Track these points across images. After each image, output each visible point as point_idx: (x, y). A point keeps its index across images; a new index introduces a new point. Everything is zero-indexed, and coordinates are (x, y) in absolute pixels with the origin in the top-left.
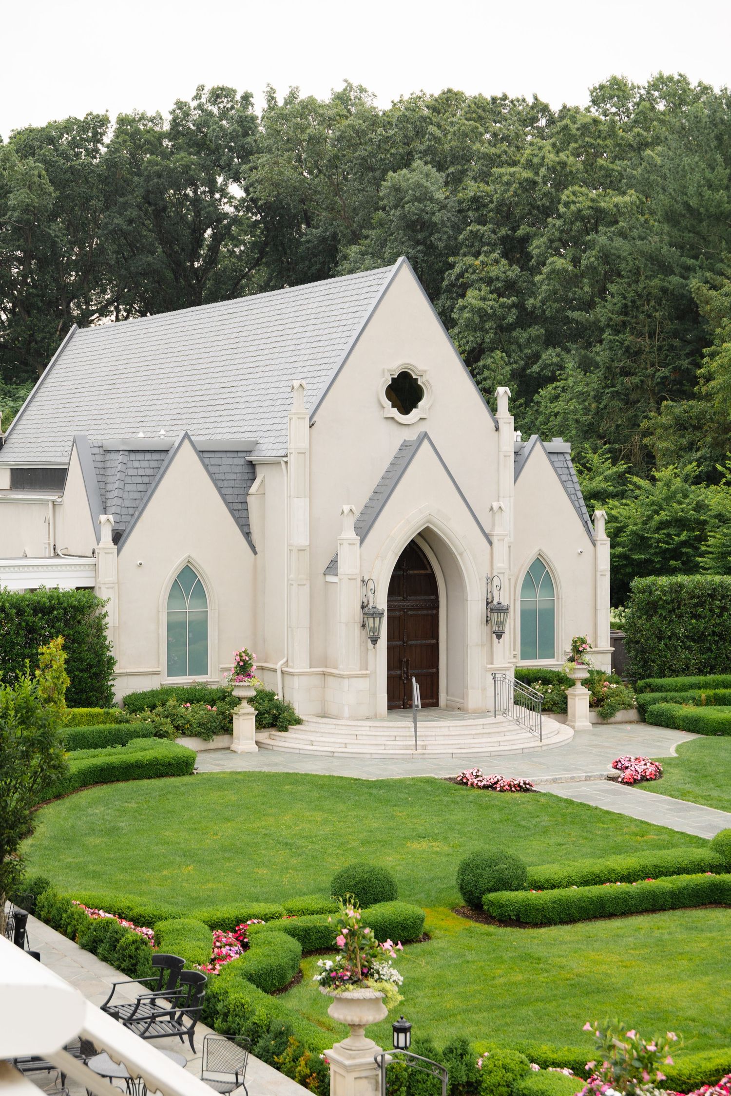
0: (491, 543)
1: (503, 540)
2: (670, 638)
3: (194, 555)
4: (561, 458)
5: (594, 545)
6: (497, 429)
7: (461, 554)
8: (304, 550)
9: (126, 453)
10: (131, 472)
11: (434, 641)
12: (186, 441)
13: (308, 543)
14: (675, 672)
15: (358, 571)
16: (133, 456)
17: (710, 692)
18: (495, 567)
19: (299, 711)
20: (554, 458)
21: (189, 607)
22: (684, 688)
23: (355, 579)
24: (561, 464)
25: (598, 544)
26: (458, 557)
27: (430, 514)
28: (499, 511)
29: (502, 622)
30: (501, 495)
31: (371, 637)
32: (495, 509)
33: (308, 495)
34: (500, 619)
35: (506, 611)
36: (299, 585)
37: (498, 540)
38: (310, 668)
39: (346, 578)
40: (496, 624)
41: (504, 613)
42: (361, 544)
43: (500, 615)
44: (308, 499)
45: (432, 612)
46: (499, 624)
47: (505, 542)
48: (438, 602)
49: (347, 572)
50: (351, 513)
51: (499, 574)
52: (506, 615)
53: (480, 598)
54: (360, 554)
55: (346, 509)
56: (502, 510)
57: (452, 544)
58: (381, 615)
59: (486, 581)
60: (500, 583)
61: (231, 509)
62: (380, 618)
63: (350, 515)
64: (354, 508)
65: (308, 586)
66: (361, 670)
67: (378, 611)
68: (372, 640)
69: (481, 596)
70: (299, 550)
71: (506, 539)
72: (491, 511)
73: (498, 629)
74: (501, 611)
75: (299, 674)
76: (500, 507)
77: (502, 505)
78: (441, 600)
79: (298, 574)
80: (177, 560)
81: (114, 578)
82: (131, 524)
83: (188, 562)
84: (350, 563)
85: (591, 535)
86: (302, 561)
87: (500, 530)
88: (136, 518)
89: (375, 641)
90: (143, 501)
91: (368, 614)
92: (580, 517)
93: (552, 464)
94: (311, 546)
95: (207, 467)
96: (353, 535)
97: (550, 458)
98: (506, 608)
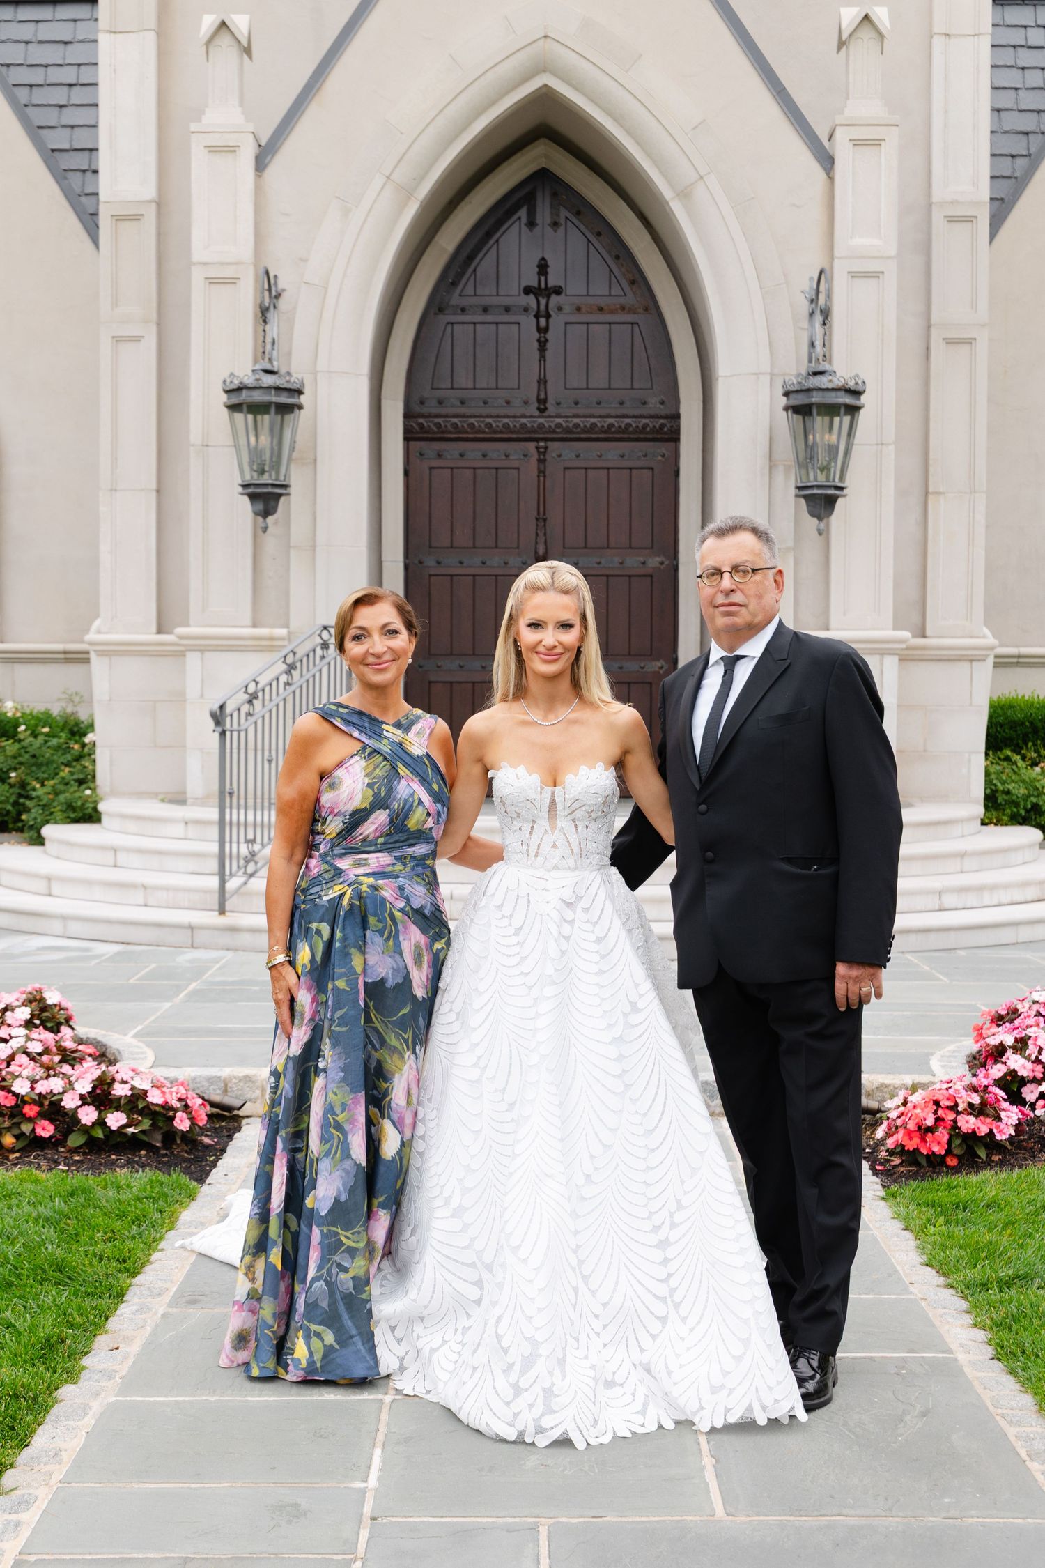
0: (827, 161)
1: (877, 143)
7: (685, 194)
8: (136, 218)
11: (654, 562)
13: (150, 192)
15: (245, 251)
18: (840, 251)
23: (233, 281)
26: (678, 209)
27: (546, 37)
28: (866, 34)
29: (832, 450)
30: (936, 30)
31: (245, 486)
32: (847, 28)
33: (152, 23)
34: (825, 433)
35: (849, 400)
36: (118, 340)
37: (857, 143)
38: (159, 632)
39: (197, 277)
40: (807, 455)
41: (831, 410)
42: (261, 164)
43: (819, 421)
44: (151, 37)
45: (664, 448)
46: (822, 457)
47: (890, 151)
48: (676, 417)
49: (198, 254)
50: (224, 40)
51: (854, 275)
52: (847, 419)
53: (766, 368)
54: (258, 190)
55: (208, 22)
56: (881, 36)
57: (649, 155)
58: (284, 399)
59: (805, 307)
60: (829, 296)
61: (51, 155)
62: (285, 409)
63: (226, 51)
64: (240, 23)
65: (150, 342)
66: (254, 626)
67: (268, 380)
68: (253, 497)
69: (772, 365)
70: (119, 219)
71: (892, 138)
72: (841, 44)
73: (821, 479)
74: (816, 398)
75: (112, 651)
76: (866, 17)
77: (881, 15)
78: (683, 411)
79: (115, 303)
84: (217, 220)
86: (125, 255)
87: (865, 107)
89: (266, 498)
91: (239, 398)
94: (162, 205)
96: (225, 114)
98: (854, 391)
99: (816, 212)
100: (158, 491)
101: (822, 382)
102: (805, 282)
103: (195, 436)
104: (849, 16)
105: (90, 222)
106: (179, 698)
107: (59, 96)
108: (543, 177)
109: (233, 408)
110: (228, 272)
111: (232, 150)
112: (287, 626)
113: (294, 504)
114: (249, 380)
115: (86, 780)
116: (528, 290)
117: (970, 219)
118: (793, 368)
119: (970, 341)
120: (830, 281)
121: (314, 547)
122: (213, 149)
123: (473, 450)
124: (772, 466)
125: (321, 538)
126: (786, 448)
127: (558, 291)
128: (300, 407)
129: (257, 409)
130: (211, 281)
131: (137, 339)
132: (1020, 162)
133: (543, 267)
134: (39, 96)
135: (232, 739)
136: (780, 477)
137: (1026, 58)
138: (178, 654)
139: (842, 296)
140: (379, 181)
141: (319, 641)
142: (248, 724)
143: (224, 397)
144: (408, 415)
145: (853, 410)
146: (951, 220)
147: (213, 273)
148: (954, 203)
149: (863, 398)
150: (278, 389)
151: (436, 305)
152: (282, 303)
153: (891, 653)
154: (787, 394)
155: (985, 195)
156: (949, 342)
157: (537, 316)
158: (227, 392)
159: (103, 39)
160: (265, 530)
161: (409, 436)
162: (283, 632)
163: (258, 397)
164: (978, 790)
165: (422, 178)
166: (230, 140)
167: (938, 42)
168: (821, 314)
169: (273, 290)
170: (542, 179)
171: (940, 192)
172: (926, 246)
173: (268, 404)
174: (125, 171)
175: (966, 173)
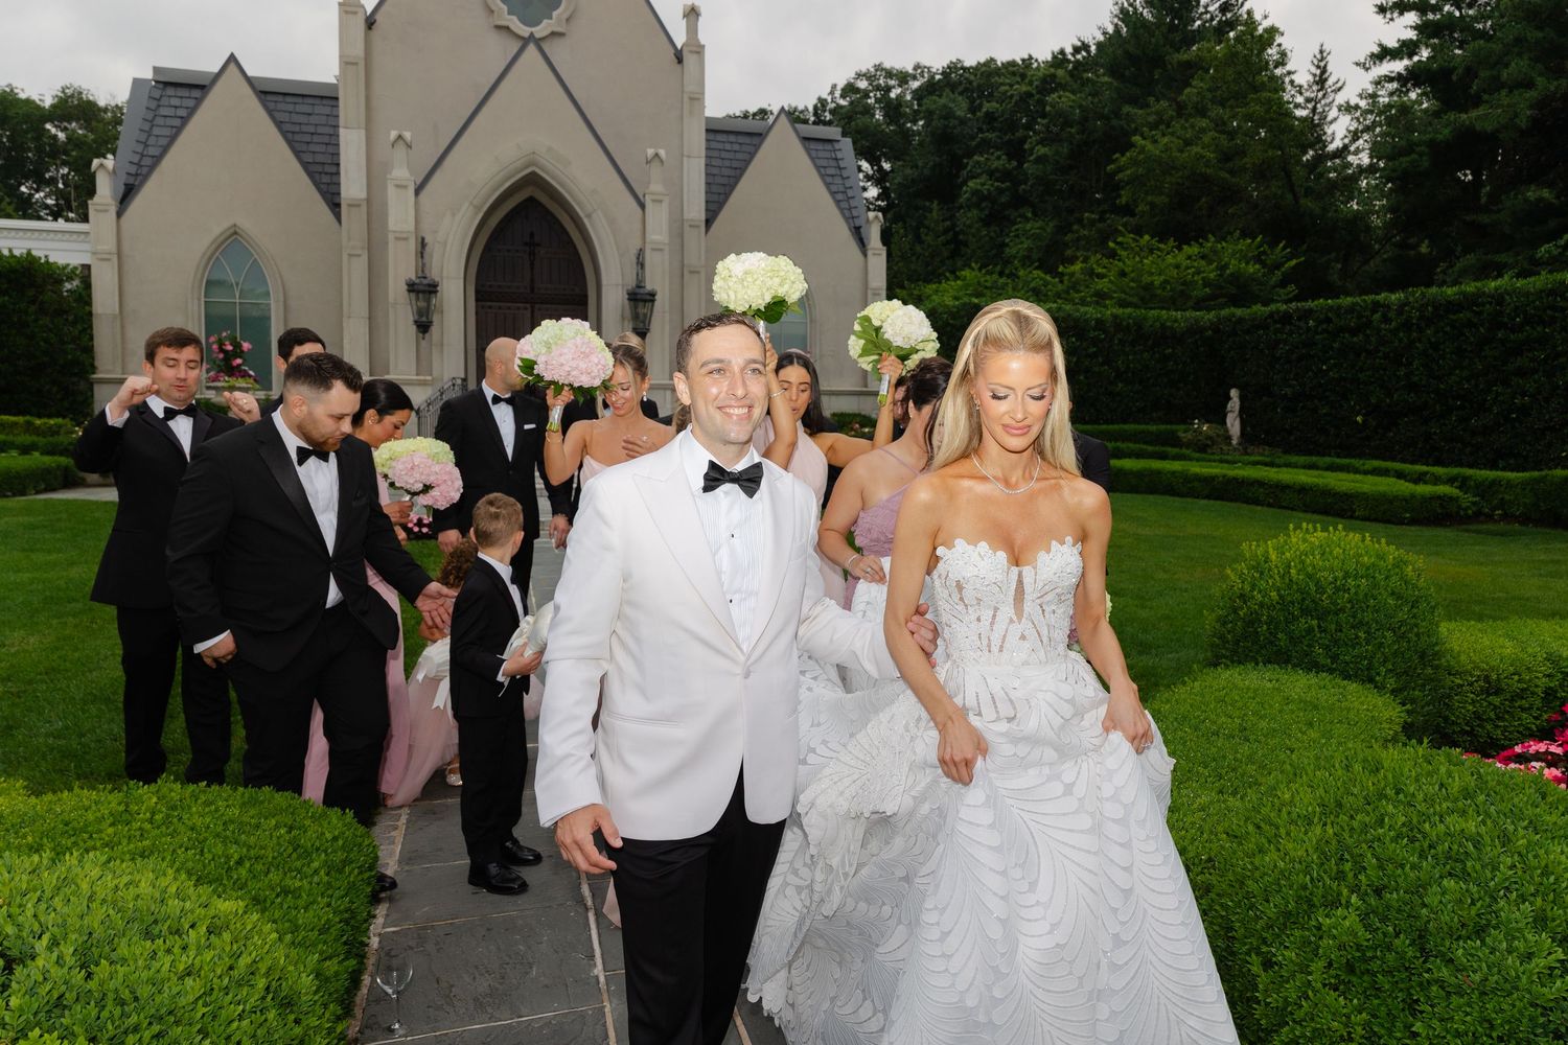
0: (642, 206)
1: (661, 201)
3: (246, 225)
4: (828, 147)
5: (865, 255)
6: (680, 59)
7: (589, 216)
8: (359, 206)
9: (161, 86)
10: (164, 111)
12: (232, 66)
13: (363, 195)
15: (411, 227)
16: (170, 91)
18: (648, 240)
20: (820, 146)
21: (239, 297)
23: (406, 239)
24: (827, 155)
25: (870, 253)
26: (586, 221)
27: (534, 153)
28: (656, 161)
29: (645, 315)
30: (685, 153)
31: (416, 322)
32: (649, 158)
33: (364, 126)
34: (641, 310)
35: (648, 297)
36: (350, 255)
37: (654, 201)
39: (391, 237)
40: (636, 317)
41: (645, 301)
42: (418, 191)
43: (641, 304)
44: (363, 132)
46: (641, 317)
47: (665, 205)
48: (586, 296)
49: (392, 225)
50: (401, 142)
51: (653, 249)
52: (650, 304)
53: (620, 282)
54: (417, 203)
55: (394, 134)
56: (662, 161)
57: (575, 200)
58: (431, 289)
59: (634, 260)
60: (643, 258)
62: (430, 292)
63: (401, 145)
64: (407, 135)
65: (365, 257)
66: (417, 375)
67: (425, 282)
68: (418, 327)
69: (623, 279)
70: (349, 205)
71: (666, 200)
72: (647, 163)
73: (641, 325)
74: (639, 297)
76: (657, 155)
77: (662, 152)
78: (590, 293)
79: (349, 239)
80: (217, 228)
81: (109, 245)
82: (146, 177)
83: (234, 233)
84: (400, 214)
85: (862, 243)
86: (353, 220)
87: (656, 187)
88: (152, 168)
89: (423, 327)
90: (165, 149)
91: (412, 287)
92: (846, 219)
93: (808, 150)
94: (368, 200)
95: (270, 113)
96: (402, 173)
97: (807, 143)
98: (653, 295)
99: (638, 226)
100: (370, 318)
101: (641, 291)
102: (634, 252)
103: (391, 299)
104: (650, 152)
105: (335, 206)
107: (307, 138)
108: (531, 200)
109: (409, 291)
110: (405, 236)
111: (405, 187)
112: (431, 375)
113: (434, 329)
114: (417, 281)
116: (526, 244)
117: (698, 226)
118: (631, 283)
119: (698, 272)
120: (644, 254)
121: (442, 345)
122: (397, 186)
123: (504, 305)
124: (623, 318)
125: (445, 342)
126: (628, 313)
127: (539, 245)
128: (436, 292)
129: (418, 292)
130: (397, 239)
131: (359, 256)
132: (722, 197)
133: (532, 235)
134: (297, 137)
135: (423, 420)
136: (626, 323)
137: (724, 155)
139: (649, 257)
140: (467, 204)
141: (451, 383)
142: (427, 415)
143: (406, 287)
144: (477, 292)
145: (653, 301)
146: (691, 226)
147: (398, 235)
148: (692, 220)
149: (656, 297)
150: (429, 285)
151: (487, 248)
152: (427, 248)
153: (668, 389)
154: (628, 294)
155: (703, 217)
156: (691, 272)
157: (530, 254)
158: (408, 285)
159: (341, 130)
160: (424, 338)
161: (477, 300)
162: (429, 378)
163: (421, 288)
165: (485, 203)
166: (404, 183)
167: (685, 159)
168: (641, 264)
169: (423, 244)
170: (531, 201)
171: (686, 216)
172: (681, 236)
173: (423, 290)
174: (352, 186)
175: (696, 209)
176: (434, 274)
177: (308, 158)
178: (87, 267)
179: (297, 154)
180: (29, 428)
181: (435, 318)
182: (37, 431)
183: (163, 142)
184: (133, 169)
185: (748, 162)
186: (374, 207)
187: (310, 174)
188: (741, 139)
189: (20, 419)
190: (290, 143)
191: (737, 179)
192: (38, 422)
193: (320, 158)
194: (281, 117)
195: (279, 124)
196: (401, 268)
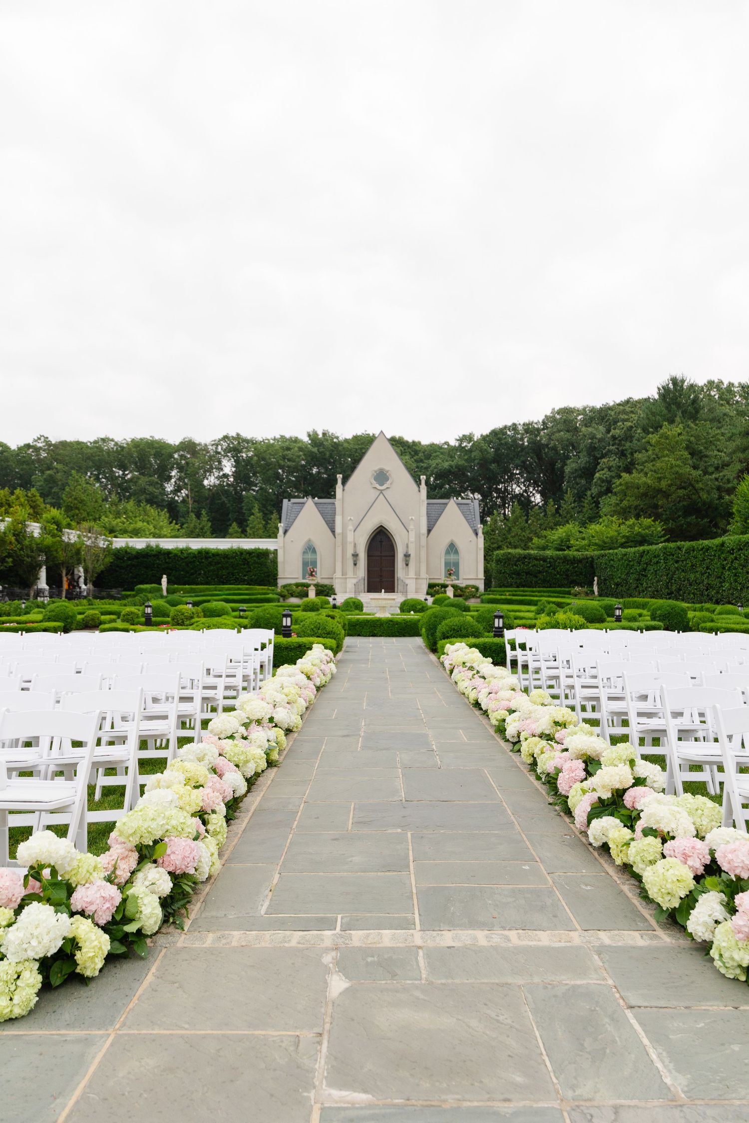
0: (408, 531)
1: (413, 530)
2: (504, 573)
3: (312, 538)
4: (467, 506)
6: (419, 491)
9: (292, 504)
10: (293, 510)
11: (392, 569)
13: (341, 532)
14: (507, 587)
15: (353, 539)
16: (295, 505)
17: (511, 593)
18: (410, 541)
19: (337, 591)
20: (465, 506)
21: (309, 556)
22: (504, 591)
23: (351, 544)
25: (478, 538)
26: (394, 535)
27: (382, 522)
31: (353, 563)
36: (338, 547)
37: (411, 530)
38: (342, 575)
39: (348, 543)
42: (354, 531)
44: (341, 516)
45: (392, 558)
49: (348, 540)
50: (351, 520)
51: (411, 543)
53: (402, 552)
54: (354, 534)
55: (349, 518)
57: (391, 532)
61: (327, 523)
64: (352, 518)
66: (353, 575)
67: (356, 553)
70: (338, 535)
71: (416, 530)
72: (410, 521)
73: (407, 562)
74: (406, 556)
75: (338, 578)
77: (413, 517)
78: (395, 554)
79: (338, 542)
80: (306, 539)
81: (282, 545)
82: (290, 527)
83: (310, 540)
84: (350, 537)
85: (477, 534)
86: (339, 538)
87: (412, 527)
88: (291, 525)
89: (355, 564)
90: (295, 520)
91: (353, 555)
92: (471, 527)
93: (459, 507)
94: (342, 533)
95: (317, 508)
96: (351, 527)
97: (459, 505)
98: (410, 555)
99: (407, 537)
100: (342, 562)
101: (407, 554)
102: (406, 544)
103: (348, 557)
104: (410, 518)
105: (333, 532)
106: (346, 583)
107: (327, 514)
110: (351, 542)
111: (351, 531)
113: (358, 565)
114: (354, 553)
115: (334, 591)
116: (379, 542)
117: (424, 535)
118: (405, 552)
119: (424, 547)
120: (408, 544)
122: (349, 531)
123: (374, 558)
126: (404, 559)
127: (383, 542)
128: (358, 556)
131: (340, 547)
132: (434, 523)
133: (382, 540)
134: (325, 514)
138: (346, 578)
139: (410, 545)
140: (366, 534)
143: (351, 555)
144: (368, 555)
146: (422, 535)
148: (423, 533)
151: (370, 543)
154: (404, 555)
155: (426, 532)
156: (422, 547)
157: (381, 545)
160: (355, 567)
161: (368, 557)
162: (356, 576)
164: (425, 592)
165: (370, 534)
166: (351, 529)
167: (421, 517)
168: (407, 547)
169: (355, 544)
170: (381, 530)
171: (421, 532)
172: (420, 537)
173: (355, 555)
174: (338, 529)
175: (424, 530)
176: (358, 552)
177: (326, 519)
178: (276, 550)
179: (324, 518)
180: (268, 589)
181: (358, 562)
182: (270, 590)
183: (294, 518)
184: (286, 525)
185: (442, 512)
186: (344, 535)
187: (327, 524)
188: (441, 505)
189: (266, 587)
190: (322, 516)
191: (439, 517)
192: (270, 588)
193: (329, 519)
194: (320, 509)
195: (319, 511)
196: (350, 551)
